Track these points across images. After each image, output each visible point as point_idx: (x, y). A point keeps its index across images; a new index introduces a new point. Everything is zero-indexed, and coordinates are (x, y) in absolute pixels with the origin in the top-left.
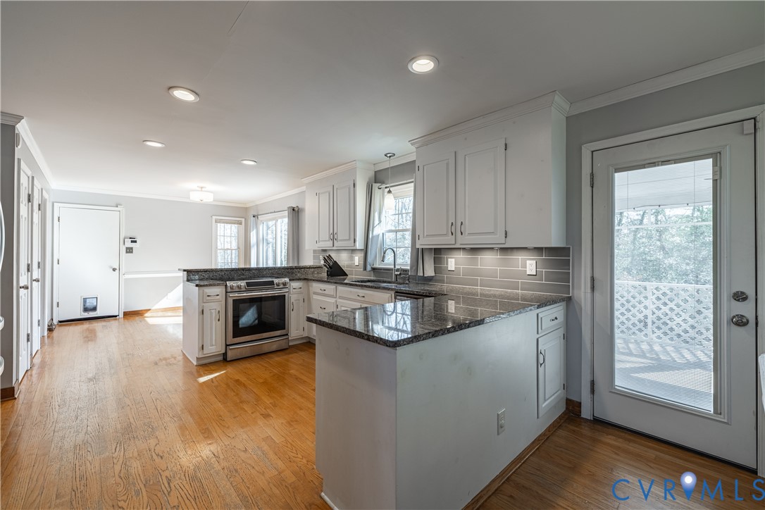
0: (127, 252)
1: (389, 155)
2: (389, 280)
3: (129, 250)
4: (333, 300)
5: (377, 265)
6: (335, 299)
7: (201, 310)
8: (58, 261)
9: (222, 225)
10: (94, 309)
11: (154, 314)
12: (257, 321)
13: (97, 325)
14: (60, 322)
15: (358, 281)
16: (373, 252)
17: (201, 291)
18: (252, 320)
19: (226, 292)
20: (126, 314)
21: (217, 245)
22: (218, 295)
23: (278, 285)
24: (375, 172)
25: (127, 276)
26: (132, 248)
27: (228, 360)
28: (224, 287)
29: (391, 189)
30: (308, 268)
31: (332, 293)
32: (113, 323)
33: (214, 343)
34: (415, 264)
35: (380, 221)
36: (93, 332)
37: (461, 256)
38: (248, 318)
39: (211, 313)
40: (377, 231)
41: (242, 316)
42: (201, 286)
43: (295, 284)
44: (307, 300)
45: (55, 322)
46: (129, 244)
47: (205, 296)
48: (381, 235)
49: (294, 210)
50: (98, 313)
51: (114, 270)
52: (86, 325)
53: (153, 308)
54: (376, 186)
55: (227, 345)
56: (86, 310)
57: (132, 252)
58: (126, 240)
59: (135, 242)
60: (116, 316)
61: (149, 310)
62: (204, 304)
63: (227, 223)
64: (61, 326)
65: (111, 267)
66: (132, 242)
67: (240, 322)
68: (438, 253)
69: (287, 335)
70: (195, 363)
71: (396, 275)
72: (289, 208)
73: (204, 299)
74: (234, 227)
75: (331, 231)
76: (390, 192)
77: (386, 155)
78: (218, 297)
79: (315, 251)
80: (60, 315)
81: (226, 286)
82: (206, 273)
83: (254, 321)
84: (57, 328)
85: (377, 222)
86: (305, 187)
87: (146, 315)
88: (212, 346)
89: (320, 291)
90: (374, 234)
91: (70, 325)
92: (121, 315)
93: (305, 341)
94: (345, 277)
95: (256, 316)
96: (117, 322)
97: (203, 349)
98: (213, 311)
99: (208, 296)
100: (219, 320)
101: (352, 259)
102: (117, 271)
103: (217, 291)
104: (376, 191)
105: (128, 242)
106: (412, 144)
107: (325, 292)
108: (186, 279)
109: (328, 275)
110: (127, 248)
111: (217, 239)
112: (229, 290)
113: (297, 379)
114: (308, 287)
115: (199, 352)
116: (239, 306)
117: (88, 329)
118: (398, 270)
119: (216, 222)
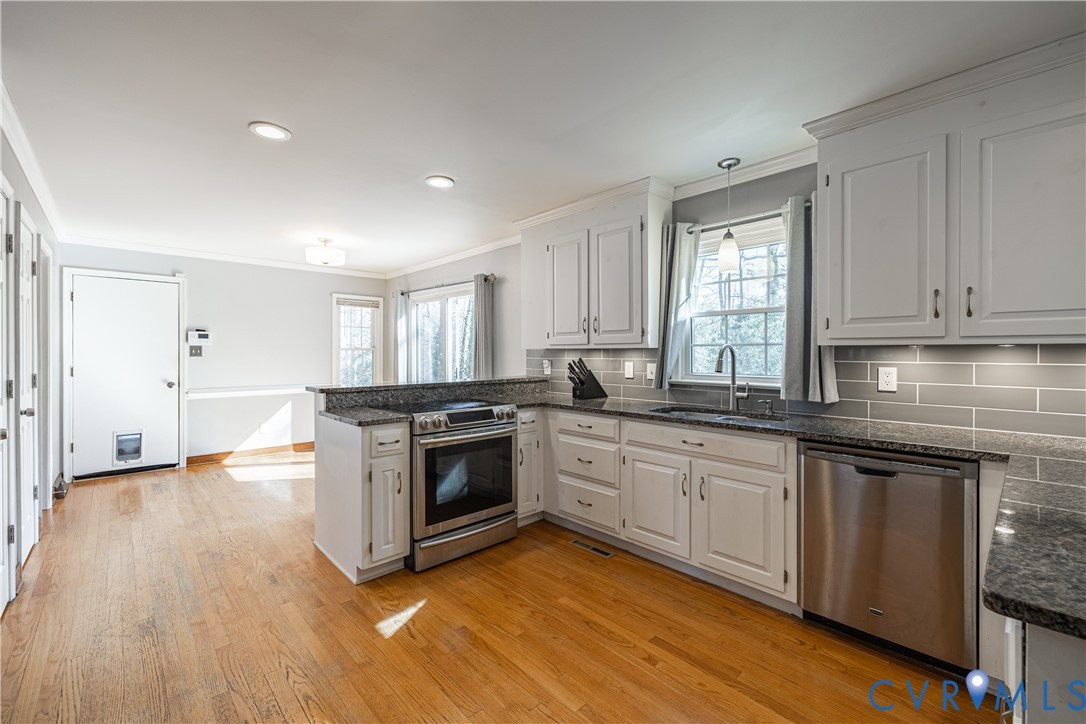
0: (191, 355)
1: (724, 164)
2: (722, 407)
3: (196, 351)
4: (613, 448)
5: (679, 378)
6: (618, 446)
7: (367, 472)
8: (72, 370)
9: (348, 308)
10: (137, 452)
11: (240, 461)
13: (143, 482)
14: (77, 478)
15: (658, 410)
16: (675, 355)
17: (367, 435)
18: (459, 487)
19: (412, 435)
20: (191, 461)
21: (339, 341)
22: (397, 442)
23: (500, 417)
24: (674, 203)
25: (193, 396)
26: (200, 348)
27: (418, 569)
28: (408, 424)
29: (733, 230)
30: (525, 382)
31: (610, 433)
32: (169, 477)
33: (390, 539)
34: (799, 377)
35: (689, 294)
36: (134, 495)
37: (916, 363)
38: (453, 482)
39: (386, 478)
40: (684, 313)
41: (441, 483)
42: (368, 424)
43: (524, 415)
44: (545, 444)
45: (67, 479)
46: (195, 340)
47: (374, 444)
48: (688, 322)
49: (486, 280)
50: (144, 460)
51: (170, 385)
52: (123, 483)
53: (238, 449)
54: (682, 227)
55: (413, 541)
56: (121, 453)
57: (200, 354)
58: (190, 333)
59: (206, 336)
60: (174, 465)
61: (230, 453)
62: (373, 461)
63: (355, 305)
64: (77, 485)
65: (165, 381)
66: (200, 336)
67: (438, 493)
68: (851, 357)
69: (513, 512)
70: (354, 580)
71: (738, 399)
72: (476, 277)
73: (372, 450)
74: (367, 313)
75: (584, 314)
76: (729, 235)
77: (720, 165)
78: (398, 446)
79: (529, 352)
80: (75, 466)
81: (412, 423)
83: (462, 490)
84: (71, 489)
85: (683, 296)
86: (520, 237)
87: (226, 462)
88: (388, 543)
89: (579, 429)
90: (679, 320)
91: (94, 483)
92: (183, 464)
93: (536, 519)
94: (602, 400)
95: (465, 479)
96: (176, 474)
97: (371, 551)
98: (388, 474)
99: (381, 444)
100: (399, 491)
101: (619, 366)
102: (176, 387)
103: (396, 433)
104: (683, 238)
105: (193, 336)
106: (810, 131)
107: (591, 431)
108: (323, 407)
109: (575, 396)
110: (192, 348)
111: (339, 331)
112: (418, 431)
113: (588, 623)
114: (546, 418)
115: (364, 557)
116: (435, 462)
117: (125, 492)
118: (741, 389)
119: (338, 303)
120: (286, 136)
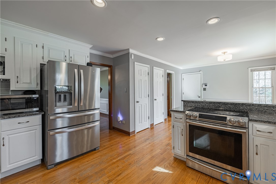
0: (204, 90)
7: (173, 125)
8: (183, 93)
9: (258, 72)
12: (209, 148)
18: (206, 145)
19: (186, 118)
21: (253, 85)
22: (181, 119)
26: (205, 88)
28: (185, 114)
43: (261, 127)
46: (204, 87)
47: (174, 117)
51: (199, 97)
57: (205, 90)
58: (203, 85)
59: (206, 86)
62: (175, 122)
65: (198, 96)
66: (205, 86)
74: (268, 73)
82: (193, 103)
88: (179, 150)
97: (174, 149)
98: (179, 128)
99: (176, 118)
100: (182, 135)
103: (181, 116)
110: (204, 88)
119: (252, 71)
120: (164, 39)
